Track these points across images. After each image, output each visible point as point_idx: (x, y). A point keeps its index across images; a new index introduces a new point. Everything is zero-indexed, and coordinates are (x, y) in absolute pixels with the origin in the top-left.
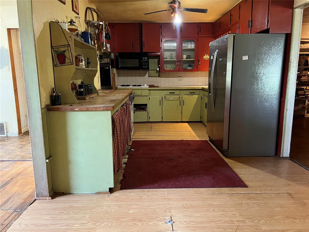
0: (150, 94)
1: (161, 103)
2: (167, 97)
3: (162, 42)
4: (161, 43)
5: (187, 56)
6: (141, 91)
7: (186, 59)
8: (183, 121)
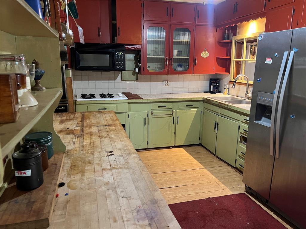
0: (129, 110)
1: (146, 122)
2: (156, 113)
3: (144, 28)
4: (143, 30)
5: (178, 51)
6: (115, 105)
7: (177, 56)
8: (176, 145)
